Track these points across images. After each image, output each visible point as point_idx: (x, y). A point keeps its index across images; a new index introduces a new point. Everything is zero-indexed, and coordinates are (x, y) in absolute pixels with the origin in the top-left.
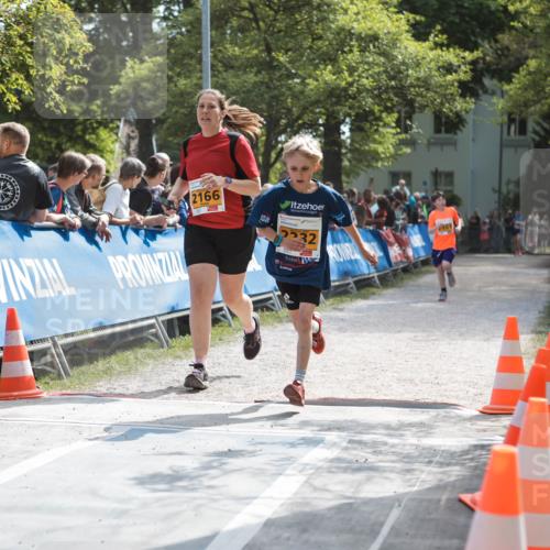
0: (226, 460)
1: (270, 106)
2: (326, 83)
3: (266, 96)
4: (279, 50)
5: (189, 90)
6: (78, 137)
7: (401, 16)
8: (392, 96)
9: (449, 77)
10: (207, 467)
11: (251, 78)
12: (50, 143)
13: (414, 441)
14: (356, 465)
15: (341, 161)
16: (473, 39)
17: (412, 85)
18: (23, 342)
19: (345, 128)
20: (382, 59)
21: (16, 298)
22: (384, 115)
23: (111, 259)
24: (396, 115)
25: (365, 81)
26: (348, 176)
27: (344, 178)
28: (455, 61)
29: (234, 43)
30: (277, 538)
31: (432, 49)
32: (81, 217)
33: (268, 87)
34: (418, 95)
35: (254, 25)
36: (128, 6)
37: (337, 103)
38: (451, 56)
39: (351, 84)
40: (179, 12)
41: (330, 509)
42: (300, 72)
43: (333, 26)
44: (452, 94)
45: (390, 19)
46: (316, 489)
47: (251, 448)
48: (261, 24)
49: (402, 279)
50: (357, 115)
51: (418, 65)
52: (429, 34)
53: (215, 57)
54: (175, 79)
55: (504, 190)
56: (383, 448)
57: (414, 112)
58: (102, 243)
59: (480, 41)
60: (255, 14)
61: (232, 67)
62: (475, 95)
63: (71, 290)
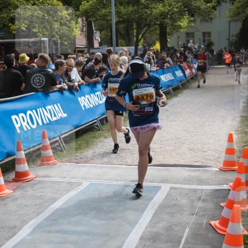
18: (48, 143)
21: (46, 122)
23: (79, 99)
32: (68, 84)
63: (65, 115)
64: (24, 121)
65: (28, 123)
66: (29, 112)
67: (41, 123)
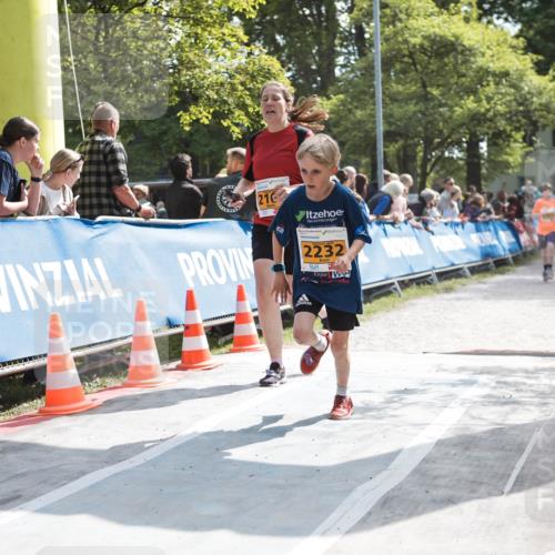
0: (404, 396)
1: (426, 129)
2: (469, 109)
3: (423, 121)
4: (432, 86)
5: (365, 118)
7: (526, 57)
8: (520, 118)
10: (390, 401)
11: (412, 108)
13: (547, 381)
14: (504, 400)
15: (480, 169)
17: (536, 110)
18: (249, 310)
19: (484, 146)
20: (513, 90)
21: (243, 278)
22: (513, 133)
24: (523, 133)
25: (499, 107)
26: (486, 180)
27: (483, 183)
29: (398, 83)
30: (447, 454)
31: (551, 81)
33: (424, 114)
34: (541, 116)
35: (413, 67)
36: (317, 58)
37: (479, 124)
39: (488, 110)
40: (355, 60)
41: (485, 432)
42: (449, 102)
43: (474, 66)
45: (518, 59)
46: (474, 418)
47: (422, 388)
48: (418, 67)
49: (530, 259)
50: (494, 134)
51: (541, 93)
52: (549, 69)
53: (384, 93)
54: (354, 110)
56: (523, 387)
57: (537, 130)
60: (413, 59)
61: (396, 100)
64: (201, 267)
65: (209, 272)
66: (211, 253)
67: (234, 278)
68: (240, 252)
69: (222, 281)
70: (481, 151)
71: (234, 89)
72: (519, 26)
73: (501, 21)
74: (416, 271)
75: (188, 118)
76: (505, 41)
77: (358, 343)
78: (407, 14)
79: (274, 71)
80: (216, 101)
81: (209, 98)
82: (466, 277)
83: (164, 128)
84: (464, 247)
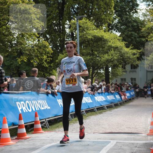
2: (106, 58)
4: (95, 51)
6: (48, 72)
7: (123, 42)
8: (121, 61)
9: (134, 56)
11: (89, 57)
12: (42, 74)
15: (109, 76)
16: (139, 47)
17: (126, 58)
18: (39, 120)
19: (110, 69)
20: (119, 52)
21: (37, 110)
22: (119, 65)
23: (58, 100)
24: (122, 65)
25: (115, 58)
26: (111, 80)
27: (110, 80)
28: (136, 52)
29: (84, 50)
31: (130, 50)
32: (51, 90)
34: (127, 60)
35: (89, 45)
36: (59, 42)
37: (109, 63)
38: (135, 51)
39: (112, 58)
42: (100, 56)
43: (107, 45)
44: (135, 60)
48: (90, 45)
49: (125, 103)
51: (127, 53)
52: (129, 46)
53: (80, 53)
55: (148, 82)
57: (126, 64)
58: (55, 96)
59: (141, 48)
60: (89, 43)
61: (84, 55)
62: (141, 60)
63: (49, 108)
64: (24, 107)
65: (26, 108)
66: (27, 102)
67: (34, 110)
68: (36, 102)
69: (30, 111)
70: (110, 71)
71: (34, 51)
72: (120, 33)
73: (115, 32)
74: (90, 107)
75: (20, 60)
76: (116, 37)
77: (73, 130)
78: (87, 29)
79: (47, 46)
80: (28, 55)
81: (26, 54)
82: (105, 109)
83: (11, 63)
84: (105, 100)
